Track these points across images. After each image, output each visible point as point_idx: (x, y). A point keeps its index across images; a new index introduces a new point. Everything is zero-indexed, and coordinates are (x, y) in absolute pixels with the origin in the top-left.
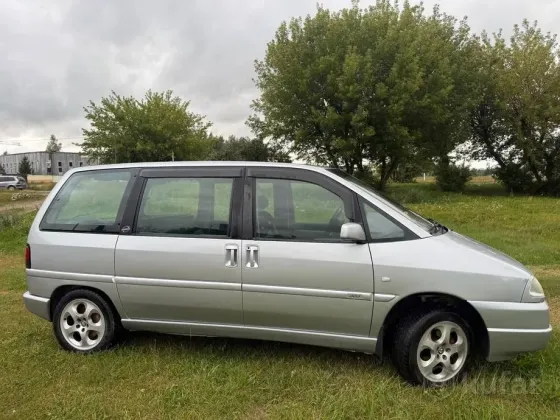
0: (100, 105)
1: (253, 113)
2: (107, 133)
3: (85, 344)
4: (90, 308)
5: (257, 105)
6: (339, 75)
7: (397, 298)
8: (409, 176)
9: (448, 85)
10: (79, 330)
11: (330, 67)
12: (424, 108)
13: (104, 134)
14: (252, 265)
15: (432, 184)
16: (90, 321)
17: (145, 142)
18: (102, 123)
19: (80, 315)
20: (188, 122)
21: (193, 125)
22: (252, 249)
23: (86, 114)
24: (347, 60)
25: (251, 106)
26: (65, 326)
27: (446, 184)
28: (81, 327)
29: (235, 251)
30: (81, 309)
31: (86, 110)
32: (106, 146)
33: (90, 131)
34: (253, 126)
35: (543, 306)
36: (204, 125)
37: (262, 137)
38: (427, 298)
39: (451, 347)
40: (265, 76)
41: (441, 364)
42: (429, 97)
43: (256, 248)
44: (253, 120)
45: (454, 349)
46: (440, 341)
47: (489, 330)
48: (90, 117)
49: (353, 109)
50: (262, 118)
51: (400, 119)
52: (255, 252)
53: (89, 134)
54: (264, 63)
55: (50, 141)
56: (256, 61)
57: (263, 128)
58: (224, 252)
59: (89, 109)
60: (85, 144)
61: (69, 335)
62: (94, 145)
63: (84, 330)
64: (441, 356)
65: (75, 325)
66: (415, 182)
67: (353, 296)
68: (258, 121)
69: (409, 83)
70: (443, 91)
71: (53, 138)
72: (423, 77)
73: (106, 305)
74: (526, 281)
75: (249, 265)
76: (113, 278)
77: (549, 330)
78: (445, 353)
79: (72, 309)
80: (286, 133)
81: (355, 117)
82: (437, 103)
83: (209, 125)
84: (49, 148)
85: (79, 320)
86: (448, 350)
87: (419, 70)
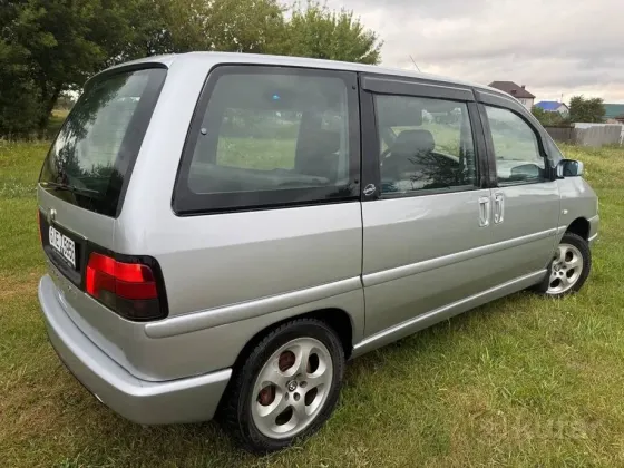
3: (302, 419)
22: (500, 199)
43: (502, 197)
65: (283, 396)
73: (332, 324)
79: (273, 370)
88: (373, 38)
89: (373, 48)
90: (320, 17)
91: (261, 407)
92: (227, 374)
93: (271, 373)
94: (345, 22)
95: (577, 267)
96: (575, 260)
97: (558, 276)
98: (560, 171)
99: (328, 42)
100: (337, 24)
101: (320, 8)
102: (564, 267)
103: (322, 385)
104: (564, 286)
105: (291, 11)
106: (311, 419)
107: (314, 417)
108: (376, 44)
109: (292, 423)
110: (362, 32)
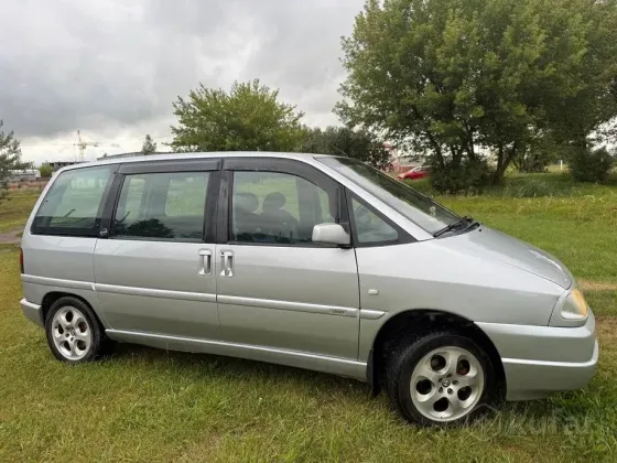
0: (188, 100)
1: (340, 98)
2: (196, 130)
3: (74, 354)
4: (77, 316)
5: (345, 88)
6: (439, 46)
7: (388, 315)
8: (538, 164)
9: (580, 48)
10: (68, 339)
11: (427, 36)
12: (548, 79)
13: (193, 132)
14: (227, 273)
15: (564, 174)
16: (78, 330)
17: (234, 138)
18: (190, 120)
19: (68, 324)
20: (278, 114)
21: (283, 117)
22: (227, 254)
23: (175, 110)
24: (448, 27)
25: (339, 91)
26: (56, 334)
27: (581, 173)
28: (71, 337)
29: (209, 256)
30: (69, 317)
31: (175, 106)
32: (195, 144)
33: (178, 128)
34: (341, 114)
35: (582, 332)
36: (296, 115)
37: (351, 125)
38: (437, 316)
39: (460, 379)
40: (353, 54)
41: (445, 400)
42: (555, 66)
43: (230, 254)
44: (341, 106)
45: (464, 381)
46: (443, 372)
47: (504, 360)
48: (179, 113)
49: (456, 86)
50: (351, 104)
51: (516, 95)
52: (230, 258)
53: (178, 132)
54: (352, 40)
55: (145, 140)
56: (343, 38)
57: (352, 116)
58: (198, 258)
59: (178, 105)
60: (174, 143)
61: (61, 344)
62: (183, 144)
63: (73, 339)
64: (446, 390)
65: (64, 334)
66: (547, 171)
67: (336, 311)
68: (346, 108)
69: (527, 49)
70: (572, 56)
71: (148, 138)
72: (545, 41)
74: (558, 298)
75: (223, 273)
76: (93, 285)
77: (592, 362)
78: (451, 387)
79: (61, 317)
80: (380, 119)
81: (459, 95)
82: (567, 72)
83: (301, 115)
84: (144, 148)
85: (68, 328)
86: (455, 383)
87: (539, 33)
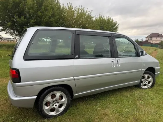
88: (116, 23)
89: (116, 25)
90: (102, 19)
91: (46, 106)
92: (35, 97)
93: (49, 98)
94: (109, 19)
95: (151, 81)
96: (150, 79)
97: (145, 83)
98: (140, 54)
99: (104, 24)
100: (107, 20)
101: (102, 16)
102: (147, 81)
103: (64, 104)
104: (147, 86)
105: (95, 17)
106: (60, 112)
107: (61, 111)
108: (117, 24)
109: (55, 112)
110: (114, 22)
